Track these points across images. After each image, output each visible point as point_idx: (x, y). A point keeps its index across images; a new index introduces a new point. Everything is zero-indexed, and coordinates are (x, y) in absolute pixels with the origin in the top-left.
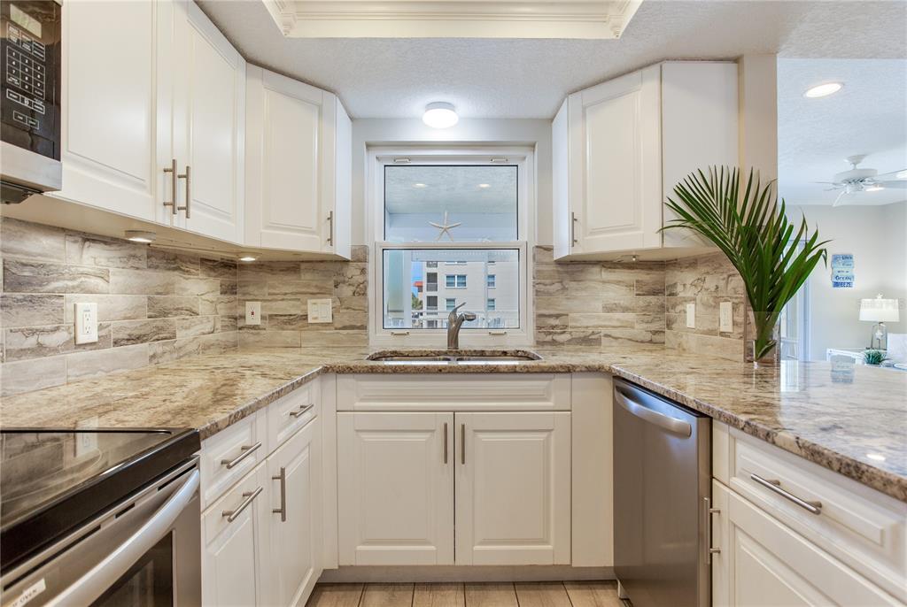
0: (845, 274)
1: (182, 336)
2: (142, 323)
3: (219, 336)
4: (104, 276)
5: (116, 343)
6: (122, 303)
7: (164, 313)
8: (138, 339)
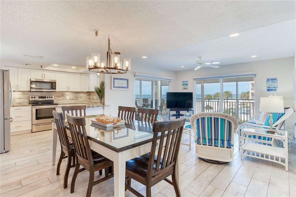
0: (273, 86)
1: (79, 100)
2: (74, 98)
3: (86, 100)
4: (70, 94)
5: (71, 100)
6: (72, 97)
7: (77, 97)
8: (74, 100)
